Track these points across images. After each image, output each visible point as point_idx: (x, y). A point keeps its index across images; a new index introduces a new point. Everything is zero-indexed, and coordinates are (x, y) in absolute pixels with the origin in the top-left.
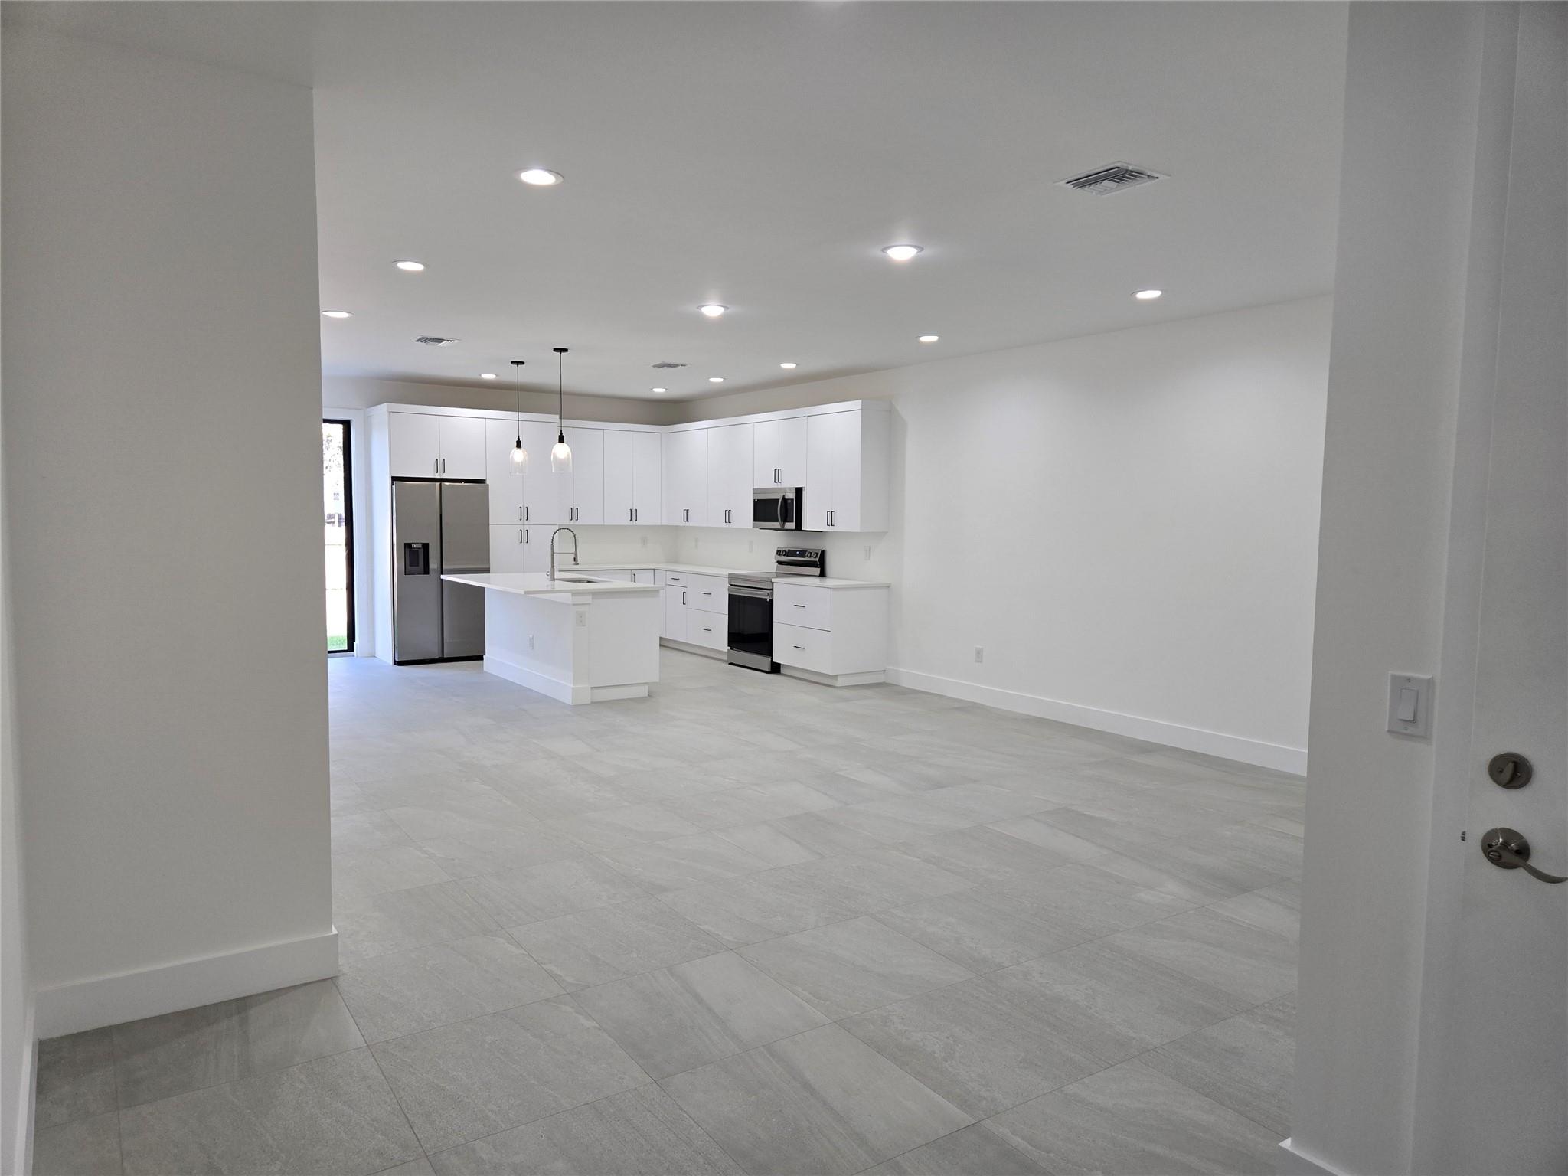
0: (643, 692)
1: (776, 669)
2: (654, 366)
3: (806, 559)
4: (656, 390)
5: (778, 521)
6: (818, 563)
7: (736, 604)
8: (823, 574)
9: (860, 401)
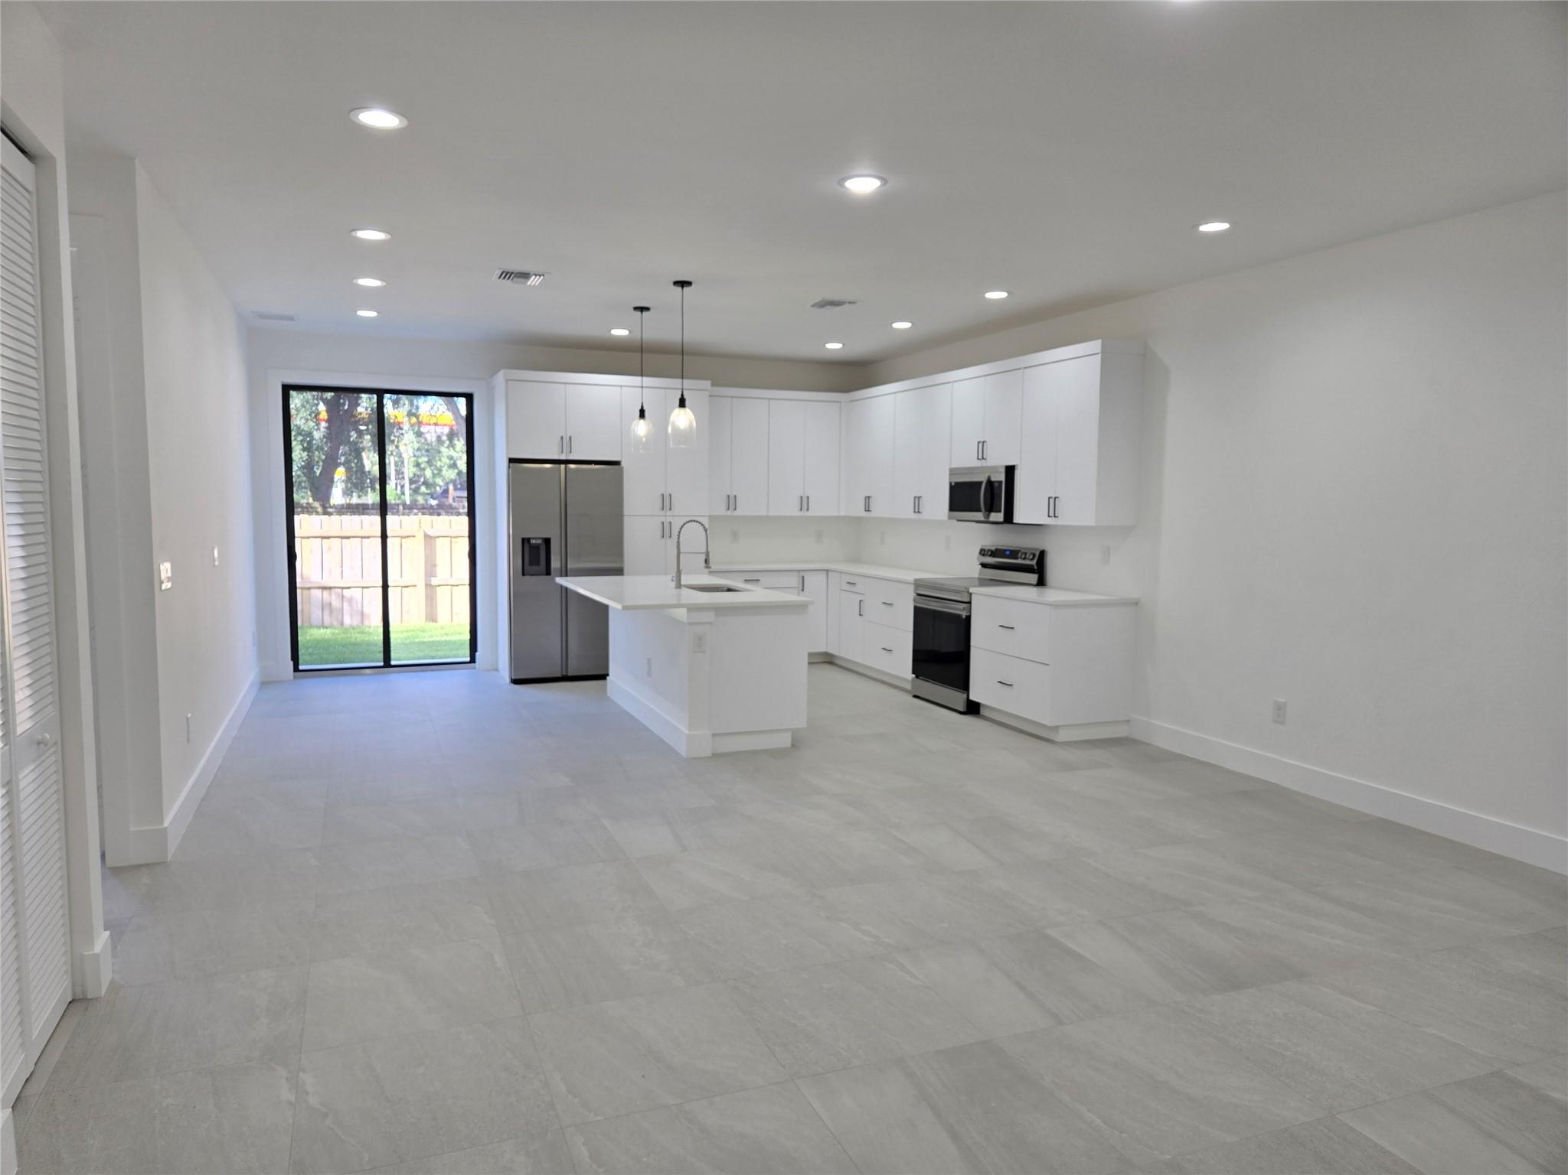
0: (785, 741)
1: (973, 709)
2: (813, 306)
3: (1019, 561)
4: (831, 346)
5: (980, 511)
6: (1037, 568)
7: (924, 619)
8: (1041, 582)
9: (1100, 341)
